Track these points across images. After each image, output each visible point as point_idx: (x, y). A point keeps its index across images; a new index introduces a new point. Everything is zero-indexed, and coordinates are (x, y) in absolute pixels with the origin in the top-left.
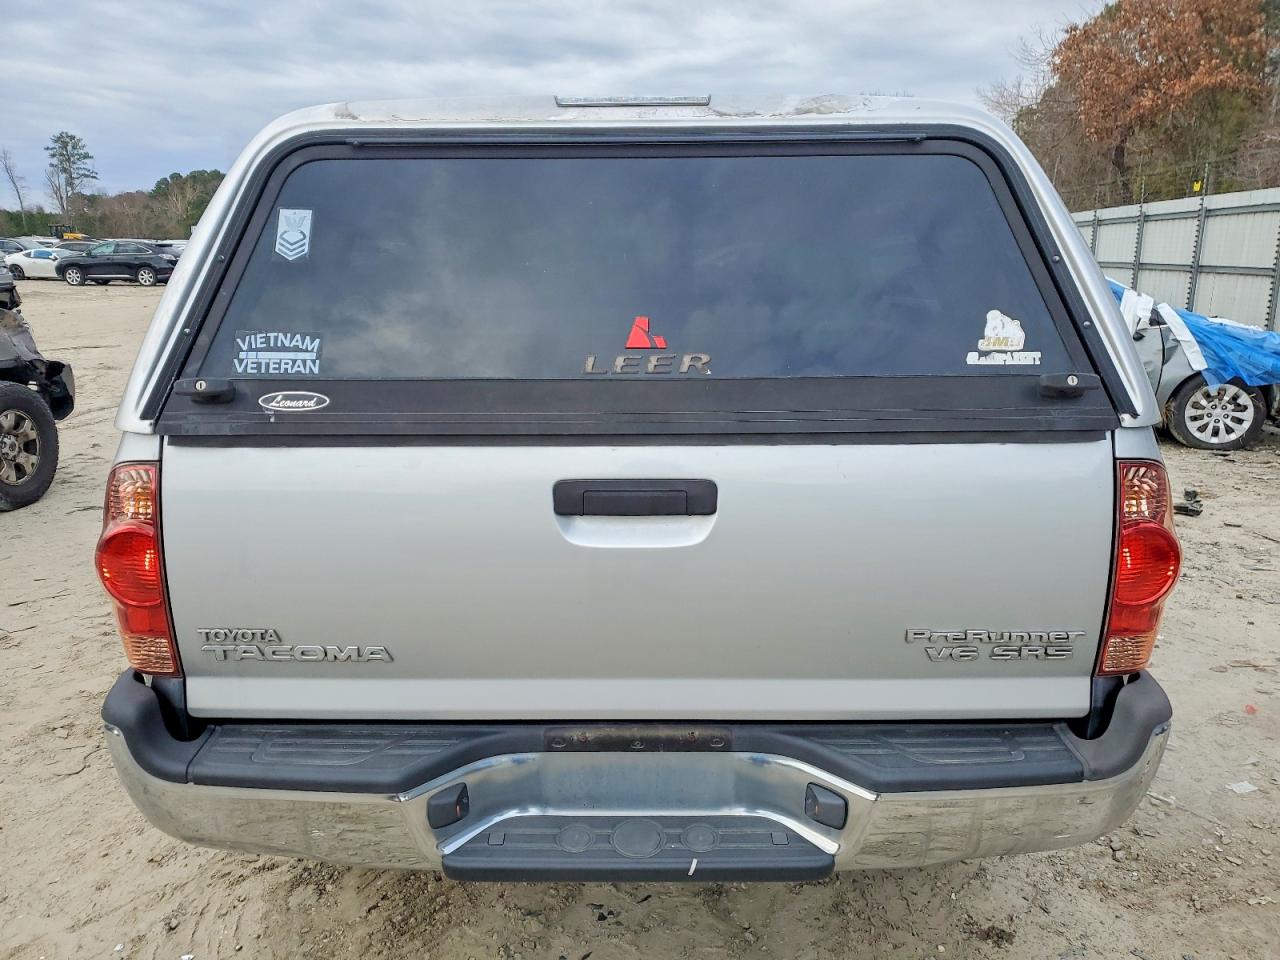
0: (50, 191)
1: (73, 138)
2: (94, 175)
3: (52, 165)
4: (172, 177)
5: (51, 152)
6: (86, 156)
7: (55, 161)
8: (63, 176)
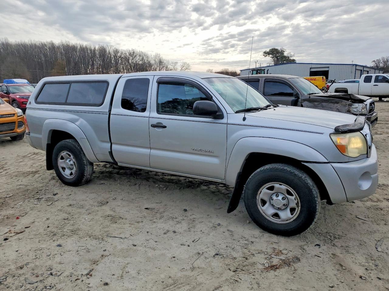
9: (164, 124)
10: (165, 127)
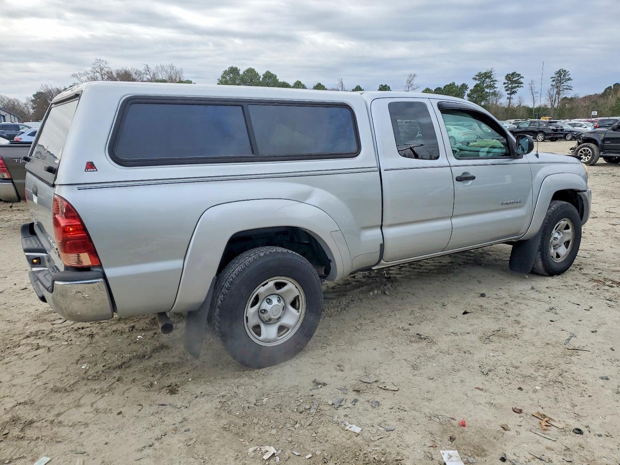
0: (548, 98)
1: (565, 71)
2: (571, 88)
3: (552, 85)
4: (614, 85)
5: (553, 79)
6: (569, 79)
7: (554, 83)
8: (556, 90)
9: (472, 174)
10: (473, 178)
